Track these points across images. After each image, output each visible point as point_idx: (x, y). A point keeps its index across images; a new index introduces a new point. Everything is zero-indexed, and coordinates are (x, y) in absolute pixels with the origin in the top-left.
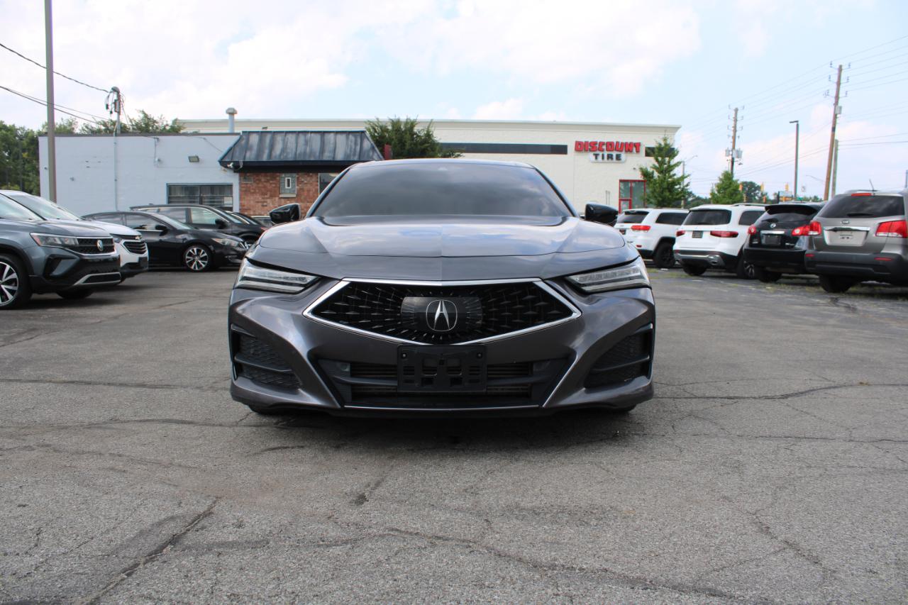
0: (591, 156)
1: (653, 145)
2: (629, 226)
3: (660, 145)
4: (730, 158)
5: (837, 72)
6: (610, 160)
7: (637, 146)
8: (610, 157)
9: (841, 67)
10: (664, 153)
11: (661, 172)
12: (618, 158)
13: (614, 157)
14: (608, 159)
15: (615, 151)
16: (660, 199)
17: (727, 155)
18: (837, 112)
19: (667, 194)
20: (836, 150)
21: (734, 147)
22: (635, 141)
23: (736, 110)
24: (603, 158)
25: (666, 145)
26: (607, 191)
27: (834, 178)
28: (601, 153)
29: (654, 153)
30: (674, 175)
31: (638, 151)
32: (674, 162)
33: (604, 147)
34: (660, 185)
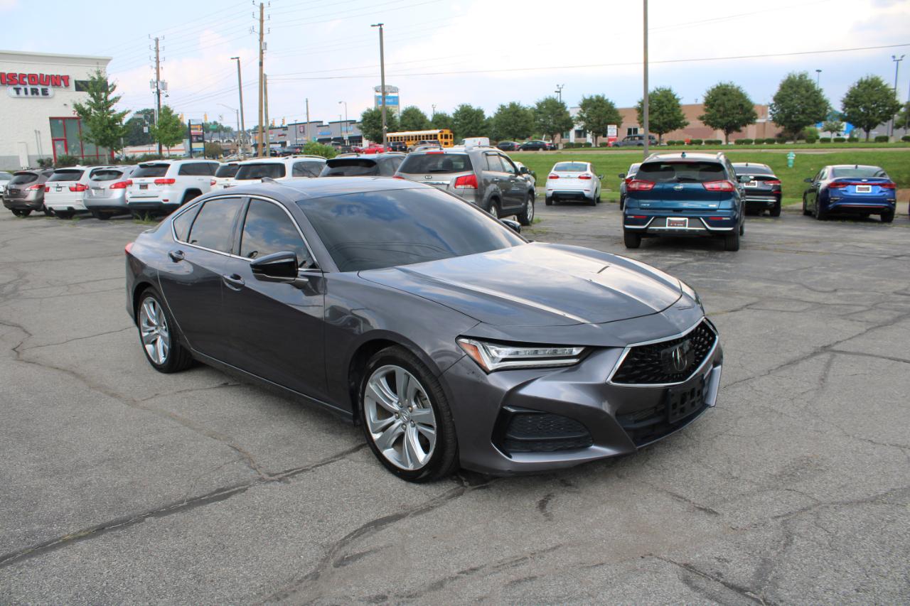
0: (10, 90)
1: (85, 78)
2: (151, 180)
3: (94, 78)
4: (155, 90)
5: (259, 9)
6: (35, 95)
7: (66, 79)
8: (34, 92)
9: (262, 5)
10: (98, 87)
11: (99, 108)
12: (45, 92)
13: (40, 91)
14: (32, 93)
15: (40, 84)
16: (103, 138)
17: (152, 87)
18: (263, 48)
19: (109, 132)
20: (266, 83)
21: (158, 79)
22: (62, 74)
23: (157, 40)
24: (26, 93)
25: (101, 78)
26: (36, 131)
27: (266, 110)
28: (23, 87)
29: (88, 88)
30: (114, 111)
31: (67, 85)
32: (110, 97)
33: (26, 80)
34: (100, 123)
